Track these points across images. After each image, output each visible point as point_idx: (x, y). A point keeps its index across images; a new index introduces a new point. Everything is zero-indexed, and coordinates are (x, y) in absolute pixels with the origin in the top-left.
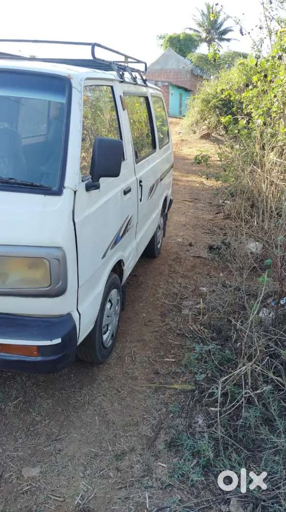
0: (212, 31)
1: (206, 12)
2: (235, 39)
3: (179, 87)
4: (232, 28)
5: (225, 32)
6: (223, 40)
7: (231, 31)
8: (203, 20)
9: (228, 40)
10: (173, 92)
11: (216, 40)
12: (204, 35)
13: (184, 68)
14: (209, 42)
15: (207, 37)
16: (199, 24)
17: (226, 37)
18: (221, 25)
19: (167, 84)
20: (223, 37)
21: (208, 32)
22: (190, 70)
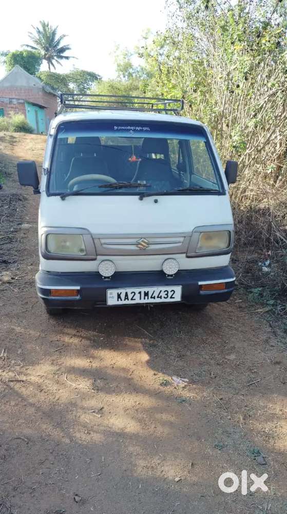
0: (50, 49)
1: (41, 29)
2: (73, 57)
3: (34, 105)
4: (69, 47)
5: (63, 50)
6: (62, 57)
7: (68, 49)
8: (40, 37)
9: (67, 58)
10: (29, 109)
11: (55, 58)
12: (43, 52)
13: (34, 85)
14: (49, 59)
15: (45, 55)
16: (36, 41)
17: (65, 54)
18: (58, 43)
19: (22, 101)
20: (61, 54)
21: (47, 50)
22: (41, 87)
